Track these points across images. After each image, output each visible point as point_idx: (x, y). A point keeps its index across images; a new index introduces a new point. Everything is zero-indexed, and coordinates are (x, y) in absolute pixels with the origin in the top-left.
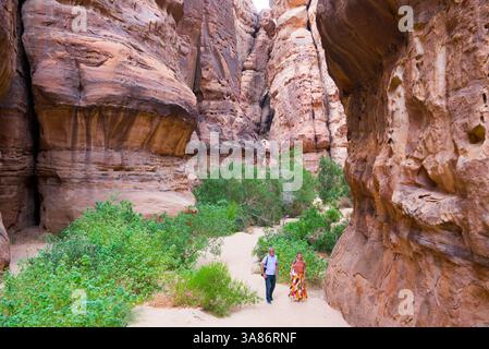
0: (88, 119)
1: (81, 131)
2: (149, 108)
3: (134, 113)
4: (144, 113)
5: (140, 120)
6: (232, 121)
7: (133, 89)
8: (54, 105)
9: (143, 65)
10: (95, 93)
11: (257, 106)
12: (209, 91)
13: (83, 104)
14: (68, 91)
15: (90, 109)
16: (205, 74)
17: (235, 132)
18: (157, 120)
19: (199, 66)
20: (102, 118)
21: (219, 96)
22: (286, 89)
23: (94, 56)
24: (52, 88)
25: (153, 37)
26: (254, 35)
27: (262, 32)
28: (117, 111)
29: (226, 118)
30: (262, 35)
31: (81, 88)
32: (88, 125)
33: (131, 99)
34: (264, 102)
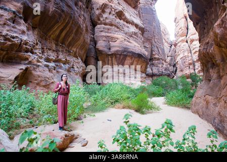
0: (112, 58)
1: (110, 62)
2: (131, 54)
3: (126, 56)
4: (129, 56)
5: (128, 58)
6: (162, 66)
7: (125, 48)
8: (102, 54)
9: (129, 42)
10: (113, 50)
11: (172, 67)
12: (155, 58)
13: (110, 53)
14: (106, 50)
15: (112, 54)
16: (154, 53)
17: (163, 69)
18: (133, 59)
19: (152, 51)
20: (116, 57)
21: (158, 59)
22: (181, 60)
23: (113, 39)
24: (101, 48)
25: (133, 36)
26: (171, 47)
27: (173, 46)
28: (121, 55)
29: (160, 65)
30: (173, 47)
31: (110, 49)
32: (112, 60)
33: (125, 51)
34: (174, 66)
